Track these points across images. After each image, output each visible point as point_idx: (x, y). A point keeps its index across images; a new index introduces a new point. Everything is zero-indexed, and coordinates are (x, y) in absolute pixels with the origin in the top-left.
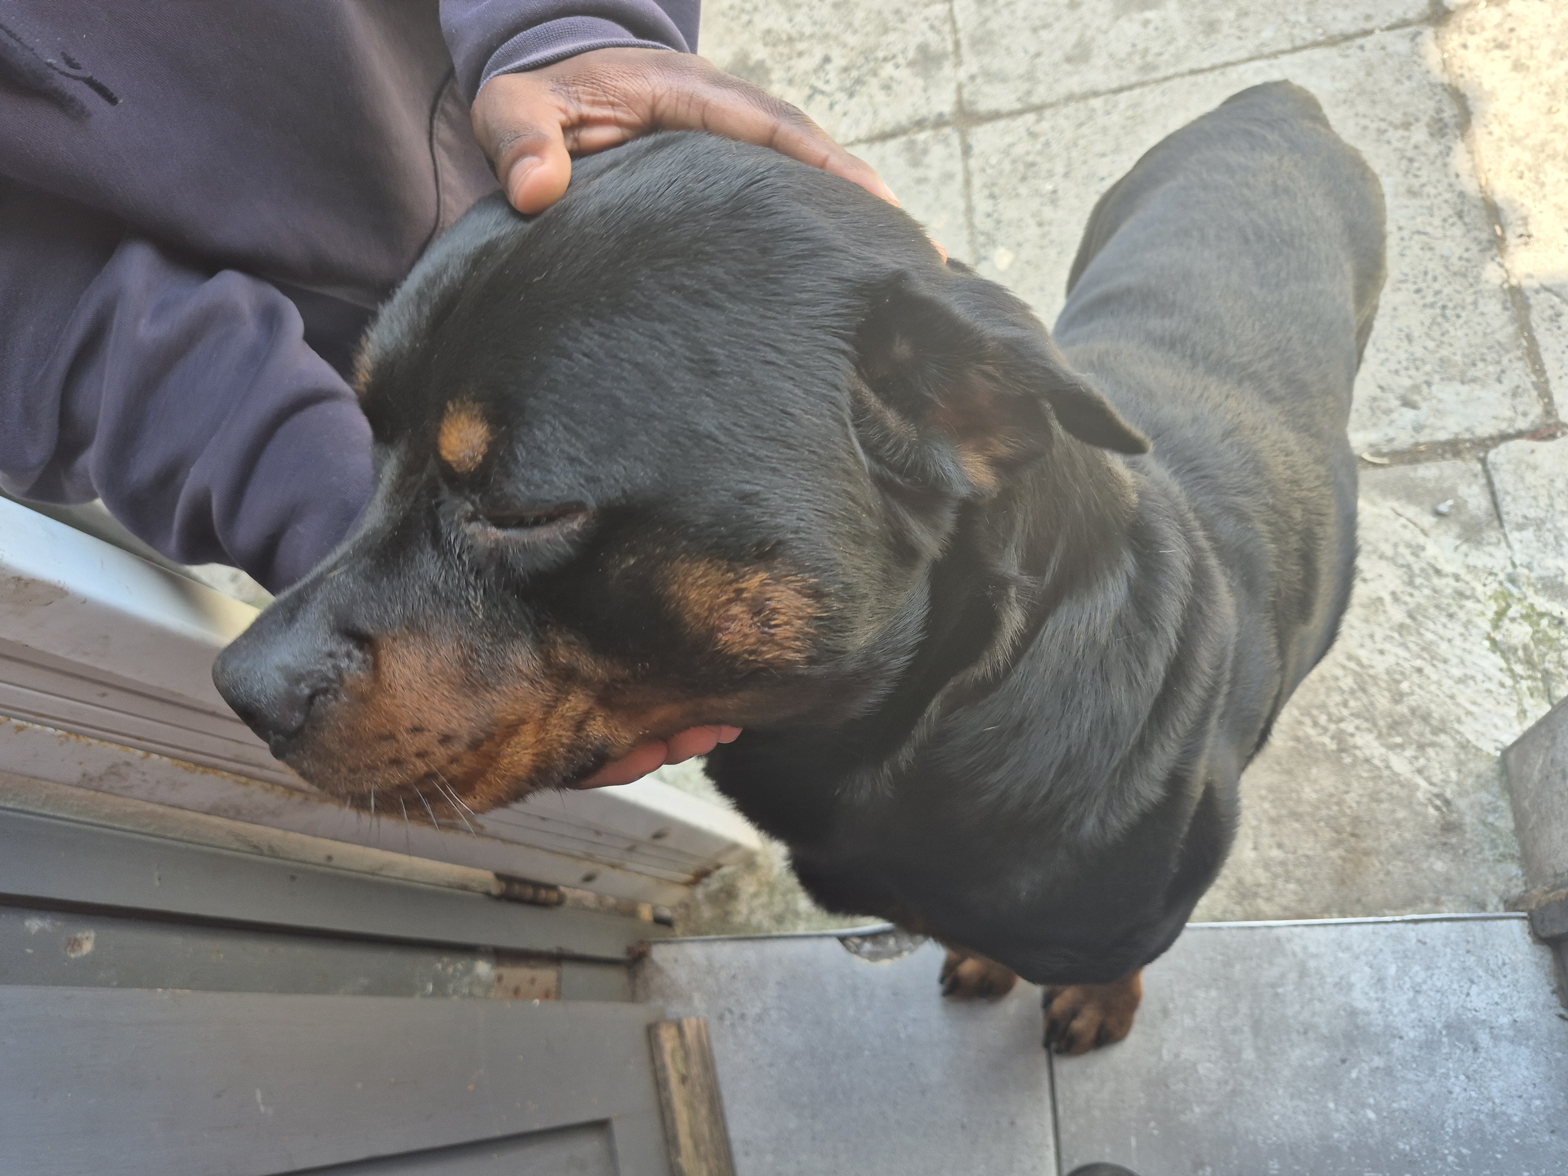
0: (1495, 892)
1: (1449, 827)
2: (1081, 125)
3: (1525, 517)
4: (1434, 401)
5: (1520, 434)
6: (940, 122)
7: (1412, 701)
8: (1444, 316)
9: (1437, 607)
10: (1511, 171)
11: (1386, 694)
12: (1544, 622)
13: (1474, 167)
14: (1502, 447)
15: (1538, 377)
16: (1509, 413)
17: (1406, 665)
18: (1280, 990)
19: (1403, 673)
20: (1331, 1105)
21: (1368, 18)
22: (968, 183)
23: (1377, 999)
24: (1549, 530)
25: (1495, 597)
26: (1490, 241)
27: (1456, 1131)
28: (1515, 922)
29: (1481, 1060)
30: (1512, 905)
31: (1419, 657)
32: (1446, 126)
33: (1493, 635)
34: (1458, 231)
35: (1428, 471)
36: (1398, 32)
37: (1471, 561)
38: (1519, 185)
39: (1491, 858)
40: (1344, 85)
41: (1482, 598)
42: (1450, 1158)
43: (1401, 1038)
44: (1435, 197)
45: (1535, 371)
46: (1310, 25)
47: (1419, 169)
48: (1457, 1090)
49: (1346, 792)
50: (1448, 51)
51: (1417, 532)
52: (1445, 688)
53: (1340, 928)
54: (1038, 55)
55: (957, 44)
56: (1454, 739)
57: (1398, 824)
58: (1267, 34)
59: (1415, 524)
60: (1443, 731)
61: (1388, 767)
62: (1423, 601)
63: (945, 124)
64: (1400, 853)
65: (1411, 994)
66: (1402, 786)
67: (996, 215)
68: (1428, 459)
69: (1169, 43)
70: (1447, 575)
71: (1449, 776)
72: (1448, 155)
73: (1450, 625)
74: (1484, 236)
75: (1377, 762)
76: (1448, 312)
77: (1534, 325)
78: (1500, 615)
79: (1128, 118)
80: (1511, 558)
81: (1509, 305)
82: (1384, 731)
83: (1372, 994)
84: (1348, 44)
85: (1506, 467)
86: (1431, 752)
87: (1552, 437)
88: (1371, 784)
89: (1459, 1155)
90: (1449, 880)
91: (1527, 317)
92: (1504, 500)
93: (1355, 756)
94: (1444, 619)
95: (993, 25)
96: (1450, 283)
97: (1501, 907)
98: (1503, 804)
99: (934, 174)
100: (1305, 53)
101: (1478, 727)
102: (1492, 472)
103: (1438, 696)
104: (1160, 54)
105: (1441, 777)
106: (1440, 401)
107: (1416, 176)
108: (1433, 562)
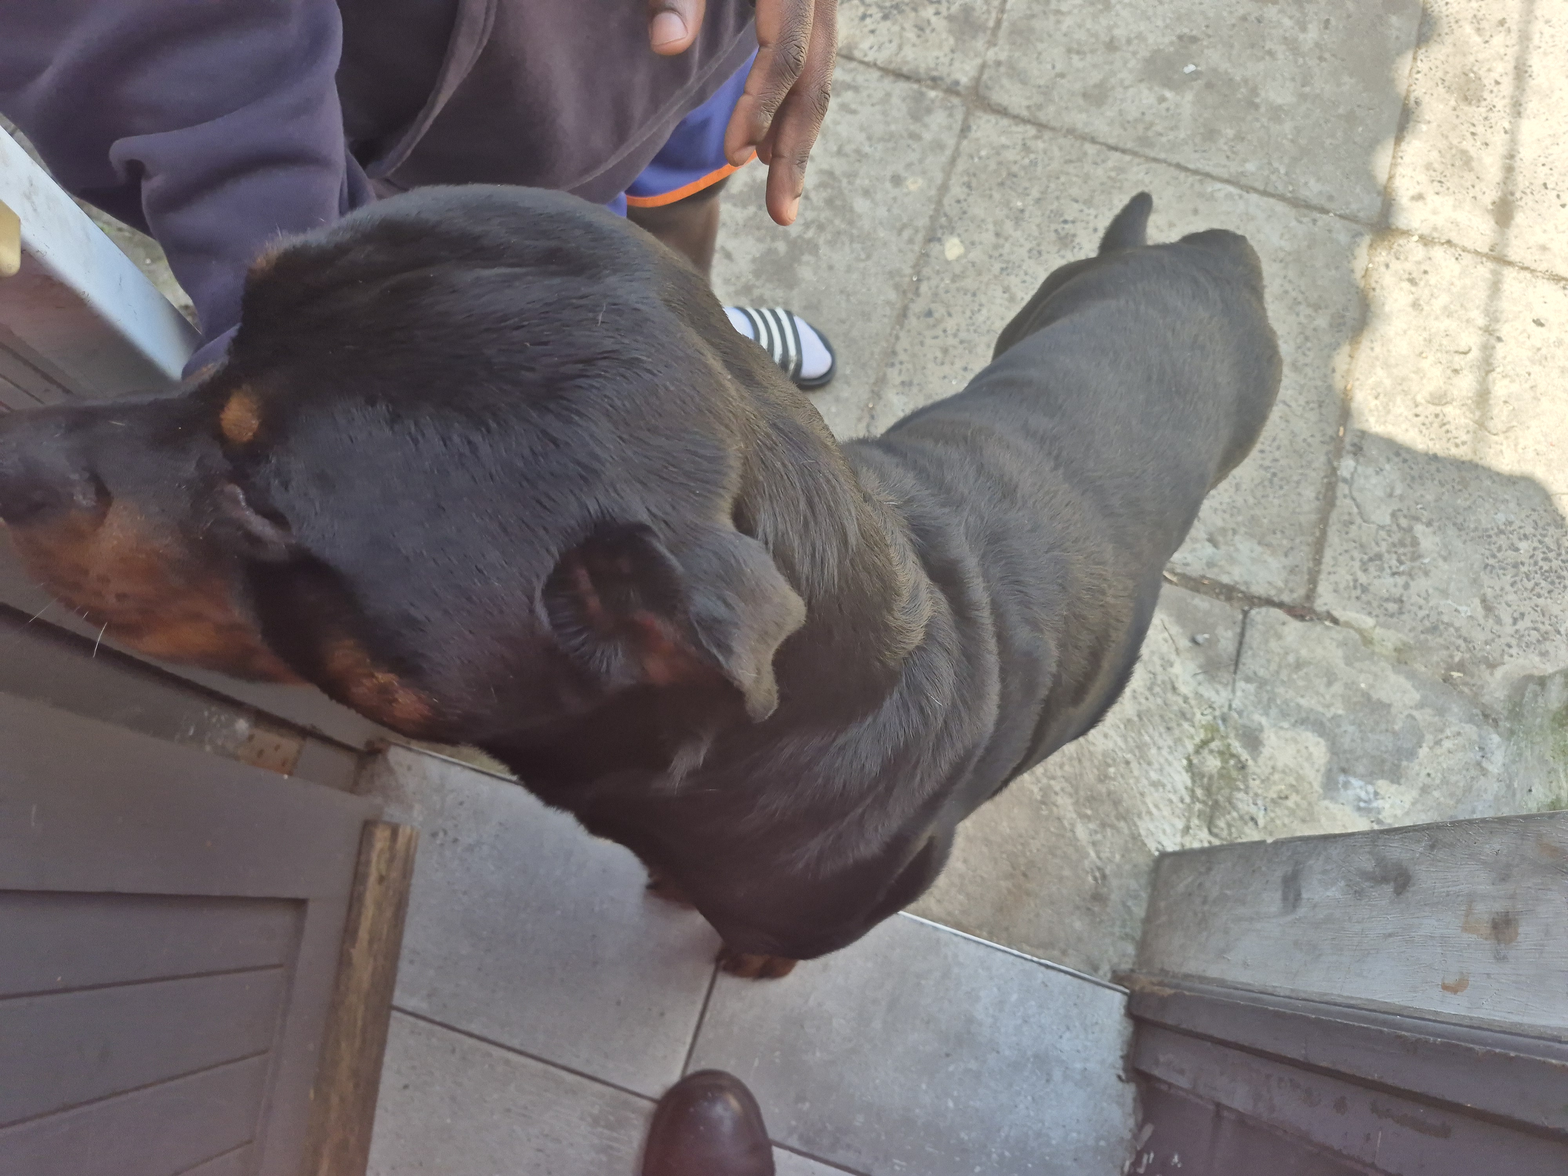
0: (1109, 961)
1: (1098, 897)
2: (1069, 162)
3: (1255, 673)
4: (1232, 549)
5: (1280, 605)
6: (952, 90)
7: (1112, 785)
8: (1271, 481)
9: (1162, 717)
10: (1372, 389)
11: (1095, 771)
12: (1232, 762)
13: (1348, 371)
14: (1264, 610)
15: (1315, 565)
16: (1280, 584)
17: (1120, 754)
18: (923, 982)
19: (1114, 760)
20: (924, 1086)
21: (1331, 198)
22: (953, 161)
23: (993, 1016)
24: (1267, 692)
25: (1205, 728)
26: (1332, 438)
27: (1007, 1137)
28: (1118, 995)
29: (1048, 1090)
30: (1119, 979)
31: (1132, 752)
32: (1344, 324)
33: (1191, 758)
34: (1313, 416)
35: (1201, 602)
36: (1347, 222)
37: (1202, 690)
38: (1373, 403)
39: (1118, 934)
40: (1287, 245)
41: (1197, 724)
42: (994, 1156)
43: (998, 1052)
44: (1310, 379)
45: (1315, 560)
46: (1285, 178)
47: (1309, 349)
48: (1021, 1106)
49: (1033, 838)
50: (1373, 263)
51: (1173, 650)
52: (1139, 785)
53: (989, 949)
54: (1062, 75)
55: (999, 22)
56: (1129, 828)
57: (1061, 879)
58: (1250, 167)
59: (1173, 641)
60: (1125, 819)
61: (1072, 831)
62: (1153, 707)
63: (957, 94)
64: (1052, 903)
65: (1019, 1022)
66: (1077, 850)
67: (964, 204)
68: (1206, 593)
69: (1172, 129)
70: (1179, 695)
71: (1114, 857)
72: (1335, 349)
73: (1164, 736)
74: (1330, 431)
75: (1066, 823)
76: (1276, 479)
77: (1331, 522)
78: (1205, 743)
79: (1109, 177)
80: (1230, 701)
81: (1321, 497)
82: (1081, 800)
83: (991, 1011)
84: (1306, 211)
85: (1260, 627)
86: (1109, 831)
87: (1301, 618)
88: (1054, 839)
89: (1002, 1156)
90: (1080, 939)
91: (1329, 512)
92: (1246, 652)
93: (1051, 811)
94: (1162, 730)
95: (1037, 24)
96: (1287, 457)
97: (1109, 975)
98: (1144, 895)
99: (927, 136)
100: (1272, 201)
101: (1151, 827)
102: (1248, 626)
103: (1132, 789)
104: (1161, 135)
105: (1108, 855)
106: (1237, 550)
107: (1304, 354)
108: (1174, 679)
